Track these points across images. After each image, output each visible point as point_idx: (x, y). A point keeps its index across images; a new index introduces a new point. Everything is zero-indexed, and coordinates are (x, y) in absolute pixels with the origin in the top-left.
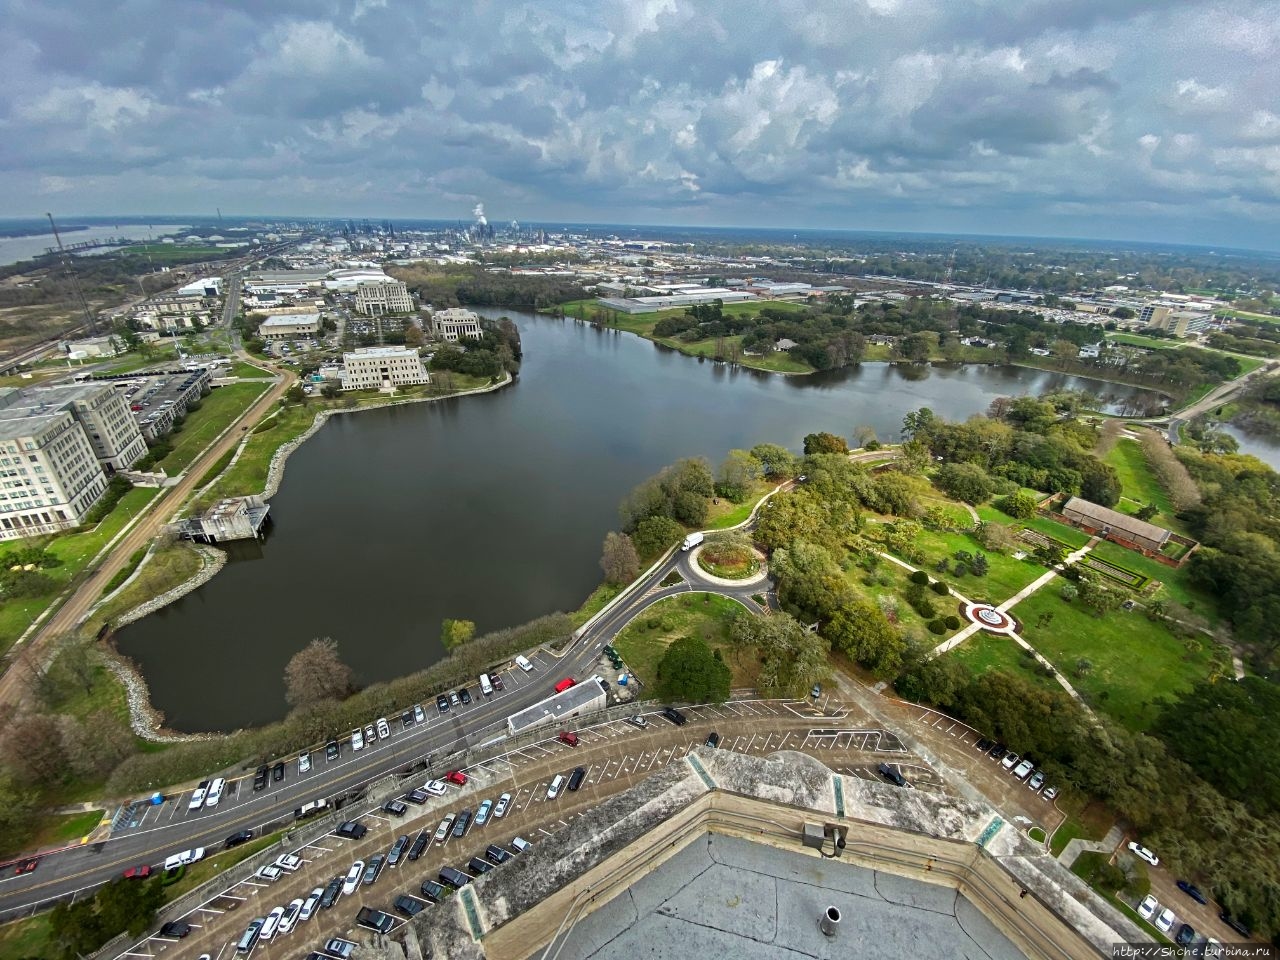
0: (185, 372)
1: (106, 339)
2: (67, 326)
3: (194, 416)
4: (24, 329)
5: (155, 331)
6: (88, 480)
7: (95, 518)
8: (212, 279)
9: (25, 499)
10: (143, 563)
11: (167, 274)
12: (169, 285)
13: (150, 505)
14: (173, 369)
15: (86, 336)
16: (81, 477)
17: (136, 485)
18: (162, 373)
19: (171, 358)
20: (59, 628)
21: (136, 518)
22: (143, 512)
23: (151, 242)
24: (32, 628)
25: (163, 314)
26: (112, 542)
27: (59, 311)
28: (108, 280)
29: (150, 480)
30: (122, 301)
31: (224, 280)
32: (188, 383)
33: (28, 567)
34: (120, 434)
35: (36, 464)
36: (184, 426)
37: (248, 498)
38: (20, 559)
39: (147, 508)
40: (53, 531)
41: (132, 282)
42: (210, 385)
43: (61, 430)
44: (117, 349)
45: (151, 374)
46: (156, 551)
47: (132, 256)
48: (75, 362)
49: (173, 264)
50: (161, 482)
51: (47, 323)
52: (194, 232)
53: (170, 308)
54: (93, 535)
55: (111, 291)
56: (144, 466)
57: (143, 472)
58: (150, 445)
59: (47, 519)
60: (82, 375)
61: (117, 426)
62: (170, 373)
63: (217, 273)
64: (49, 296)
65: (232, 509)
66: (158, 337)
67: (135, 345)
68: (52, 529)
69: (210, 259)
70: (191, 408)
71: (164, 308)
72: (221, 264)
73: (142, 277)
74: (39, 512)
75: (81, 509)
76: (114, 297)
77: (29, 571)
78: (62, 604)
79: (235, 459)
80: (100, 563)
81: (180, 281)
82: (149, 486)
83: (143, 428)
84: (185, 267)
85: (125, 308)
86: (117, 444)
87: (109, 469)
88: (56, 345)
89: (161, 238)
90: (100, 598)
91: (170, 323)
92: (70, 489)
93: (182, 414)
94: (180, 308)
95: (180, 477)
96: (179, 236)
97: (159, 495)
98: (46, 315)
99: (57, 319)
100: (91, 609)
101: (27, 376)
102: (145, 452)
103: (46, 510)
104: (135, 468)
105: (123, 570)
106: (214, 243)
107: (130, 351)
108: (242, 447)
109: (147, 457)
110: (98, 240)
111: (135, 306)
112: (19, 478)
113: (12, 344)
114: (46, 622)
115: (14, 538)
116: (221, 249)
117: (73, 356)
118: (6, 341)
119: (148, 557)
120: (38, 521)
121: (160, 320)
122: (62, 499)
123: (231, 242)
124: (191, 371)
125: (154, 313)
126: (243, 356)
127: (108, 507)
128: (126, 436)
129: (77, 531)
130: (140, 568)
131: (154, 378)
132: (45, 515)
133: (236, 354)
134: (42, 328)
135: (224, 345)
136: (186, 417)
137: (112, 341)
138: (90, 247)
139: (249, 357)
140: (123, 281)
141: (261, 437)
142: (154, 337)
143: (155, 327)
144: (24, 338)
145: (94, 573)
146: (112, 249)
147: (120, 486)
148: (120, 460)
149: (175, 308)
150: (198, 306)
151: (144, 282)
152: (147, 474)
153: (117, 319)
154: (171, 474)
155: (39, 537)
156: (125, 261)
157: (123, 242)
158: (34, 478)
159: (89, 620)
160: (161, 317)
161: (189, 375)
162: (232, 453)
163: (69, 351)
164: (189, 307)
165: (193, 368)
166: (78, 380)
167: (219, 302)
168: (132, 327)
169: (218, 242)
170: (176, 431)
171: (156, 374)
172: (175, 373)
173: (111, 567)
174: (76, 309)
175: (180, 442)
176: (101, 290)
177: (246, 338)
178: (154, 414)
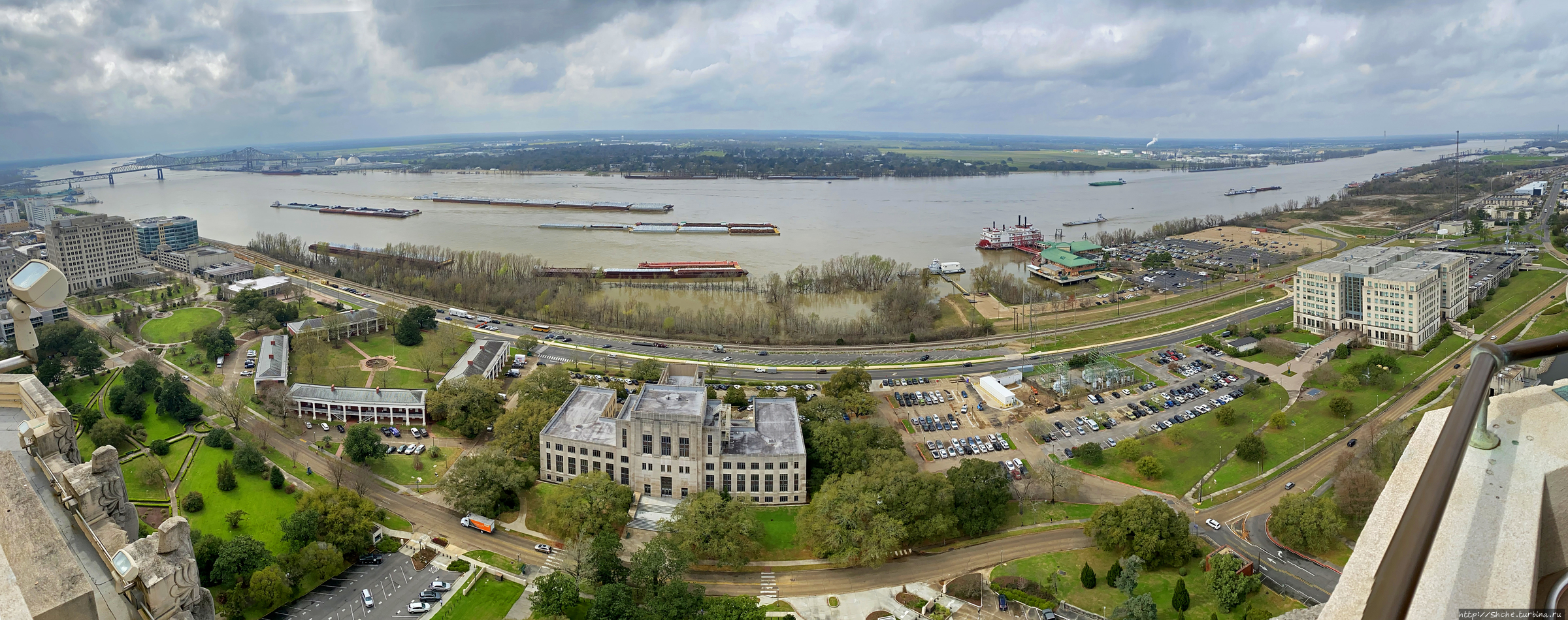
0: (1506, 254)
1: (1462, 223)
2: (1441, 211)
3: (1503, 290)
4: (1418, 210)
5: (1492, 220)
6: (1431, 320)
7: (1426, 349)
8: (1541, 182)
9: (1397, 323)
10: (1445, 392)
11: (1510, 177)
12: (1509, 185)
13: (1459, 350)
14: (1498, 251)
15: (1451, 219)
16: (1428, 318)
17: (1455, 332)
18: (1490, 253)
19: (1497, 241)
20: (1390, 416)
21: (1449, 357)
22: (1454, 354)
23: (1503, 152)
24: (1377, 409)
25: (1500, 208)
26: (1431, 369)
27: (1438, 199)
28: (1471, 180)
29: (1464, 332)
30: (1476, 196)
31: (1549, 183)
32: (1506, 263)
33: (1385, 368)
34: (1457, 293)
35: (1411, 301)
36: (1494, 296)
37: (1527, 368)
38: (1383, 361)
39: (1456, 352)
40: (1403, 349)
41: (1486, 182)
42: (1519, 267)
43: (1430, 281)
44: (1466, 231)
45: (1484, 253)
46: (1454, 386)
47: (1490, 162)
48: (1440, 237)
49: (1515, 169)
50: (1470, 335)
51: (1430, 207)
52: (1534, 144)
53: (1506, 204)
54: (1424, 360)
55: (1471, 188)
56: (1463, 320)
57: (1462, 324)
58: (1470, 307)
59: (1403, 340)
60: (1443, 246)
61: (1458, 286)
62: (1496, 254)
63: (1545, 177)
64: (1435, 189)
65: (1513, 373)
66: (1493, 226)
67: (1478, 227)
68: (1403, 347)
69: (1542, 166)
70: (1502, 284)
71: (1503, 203)
72: (1548, 170)
73: (1494, 178)
74: (1400, 333)
75: (1421, 340)
76: (1472, 193)
77: (1385, 371)
78: (1396, 401)
79: (1523, 333)
80: (1421, 382)
81: (1517, 183)
82: (1463, 336)
83: (1471, 290)
84: (1522, 172)
85: (1477, 201)
86: (1454, 299)
87: (1444, 316)
88: (1432, 223)
89: (1511, 149)
90: (1416, 407)
91: (1504, 215)
92: (1421, 324)
93: (1495, 287)
94: (1513, 204)
95: (1481, 336)
96: (1524, 147)
97: (1466, 345)
98: (1431, 202)
99: (1436, 205)
100: (1409, 411)
101: (1412, 241)
102: (1466, 310)
103: (1405, 334)
104: (1457, 321)
105: (1433, 392)
106: (1548, 153)
107: (1473, 233)
108: (1531, 323)
109: (1466, 314)
110: (1471, 150)
111: (1485, 200)
112: (1399, 308)
113: (1410, 219)
114: (1384, 409)
115: (1382, 346)
116: (1551, 158)
117: (1440, 232)
118: (1407, 217)
119: (1449, 389)
120: (1397, 339)
121: (1498, 212)
122: (1415, 330)
123: (1561, 152)
124: (1510, 254)
125: (1495, 207)
126: (1549, 247)
127: (1435, 343)
128: (1460, 295)
129: (1416, 354)
130: (1442, 395)
131: (1484, 256)
132: (1403, 336)
133: (1544, 245)
134: (1427, 211)
135: (1536, 237)
136: (1497, 289)
137: (1466, 225)
138: (1465, 155)
139: (1553, 249)
140: (1480, 181)
141: (1548, 318)
142: (1491, 224)
143: (1493, 217)
144: (1416, 216)
145: (1416, 388)
146: (1478, 157)
147: (1446, 331)
148: (1451, 312)
149: (1509, 204)
150: (1526, 203)
151: (1494, 182)
152: (1463, 327)
153: (1472, 208)
154: (1477, 332)
155: (1395, 350)
156: (1485, 166)
157: (1486, 153)
158: (1406, 309)
159: (1406, 419)
160: (1498, 210)
161: (1507, 257)
162: (1522, 327)
163: (1438, 228)
164: (1520, 203)
165: (1511, 252)
166: (1440, 249)
167: (1541, 202)
168: (1481, 215)
169: (1550, 152)
170: (1488, 300)
171: (1487, 253)
172: (1499, 254)
173: (1426, 387)
174: (1449, 199)
175: (1489, 308)
176: (1466, 187)
177: (1555, 233)
178: (1479, 283)
